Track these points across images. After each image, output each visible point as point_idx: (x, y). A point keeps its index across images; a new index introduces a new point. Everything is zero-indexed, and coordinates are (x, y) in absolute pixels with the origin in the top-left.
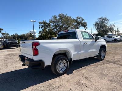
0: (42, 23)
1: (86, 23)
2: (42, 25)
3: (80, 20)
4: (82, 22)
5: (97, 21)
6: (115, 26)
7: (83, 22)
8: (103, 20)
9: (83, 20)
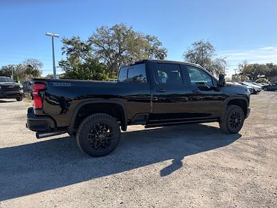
0: (69, 43)
1: (165, 51)
2: (70, 46)
3: (153, 43)
4: (157, 47)
5: (192, 48)
6: (225, 62)
7: (160, 48)
8: (203, 48)
9: (159, 44)
